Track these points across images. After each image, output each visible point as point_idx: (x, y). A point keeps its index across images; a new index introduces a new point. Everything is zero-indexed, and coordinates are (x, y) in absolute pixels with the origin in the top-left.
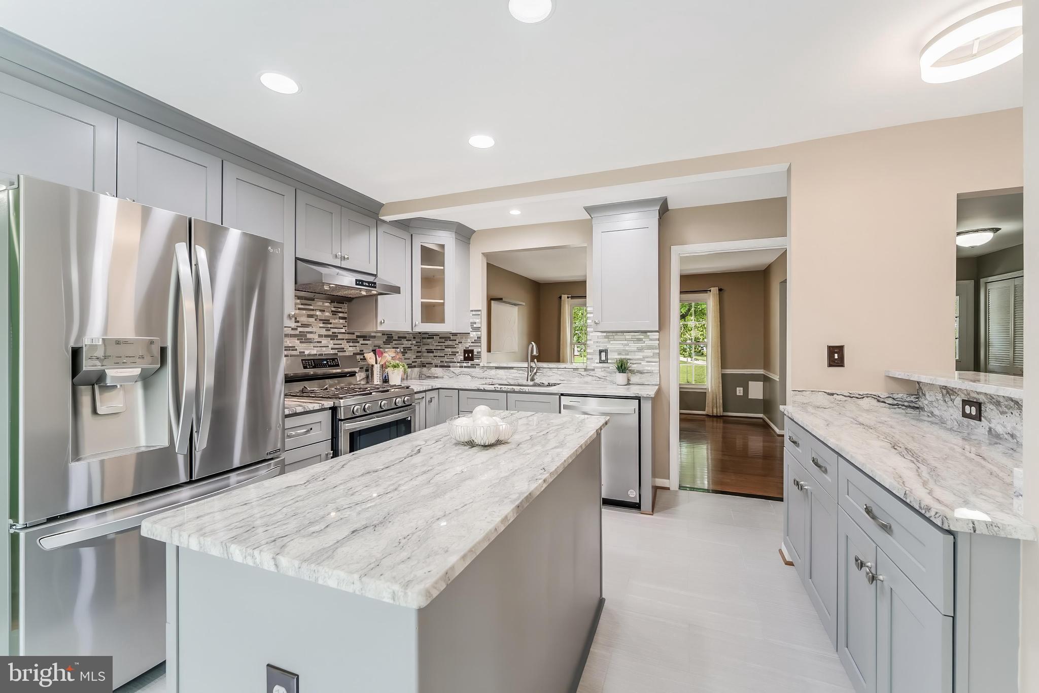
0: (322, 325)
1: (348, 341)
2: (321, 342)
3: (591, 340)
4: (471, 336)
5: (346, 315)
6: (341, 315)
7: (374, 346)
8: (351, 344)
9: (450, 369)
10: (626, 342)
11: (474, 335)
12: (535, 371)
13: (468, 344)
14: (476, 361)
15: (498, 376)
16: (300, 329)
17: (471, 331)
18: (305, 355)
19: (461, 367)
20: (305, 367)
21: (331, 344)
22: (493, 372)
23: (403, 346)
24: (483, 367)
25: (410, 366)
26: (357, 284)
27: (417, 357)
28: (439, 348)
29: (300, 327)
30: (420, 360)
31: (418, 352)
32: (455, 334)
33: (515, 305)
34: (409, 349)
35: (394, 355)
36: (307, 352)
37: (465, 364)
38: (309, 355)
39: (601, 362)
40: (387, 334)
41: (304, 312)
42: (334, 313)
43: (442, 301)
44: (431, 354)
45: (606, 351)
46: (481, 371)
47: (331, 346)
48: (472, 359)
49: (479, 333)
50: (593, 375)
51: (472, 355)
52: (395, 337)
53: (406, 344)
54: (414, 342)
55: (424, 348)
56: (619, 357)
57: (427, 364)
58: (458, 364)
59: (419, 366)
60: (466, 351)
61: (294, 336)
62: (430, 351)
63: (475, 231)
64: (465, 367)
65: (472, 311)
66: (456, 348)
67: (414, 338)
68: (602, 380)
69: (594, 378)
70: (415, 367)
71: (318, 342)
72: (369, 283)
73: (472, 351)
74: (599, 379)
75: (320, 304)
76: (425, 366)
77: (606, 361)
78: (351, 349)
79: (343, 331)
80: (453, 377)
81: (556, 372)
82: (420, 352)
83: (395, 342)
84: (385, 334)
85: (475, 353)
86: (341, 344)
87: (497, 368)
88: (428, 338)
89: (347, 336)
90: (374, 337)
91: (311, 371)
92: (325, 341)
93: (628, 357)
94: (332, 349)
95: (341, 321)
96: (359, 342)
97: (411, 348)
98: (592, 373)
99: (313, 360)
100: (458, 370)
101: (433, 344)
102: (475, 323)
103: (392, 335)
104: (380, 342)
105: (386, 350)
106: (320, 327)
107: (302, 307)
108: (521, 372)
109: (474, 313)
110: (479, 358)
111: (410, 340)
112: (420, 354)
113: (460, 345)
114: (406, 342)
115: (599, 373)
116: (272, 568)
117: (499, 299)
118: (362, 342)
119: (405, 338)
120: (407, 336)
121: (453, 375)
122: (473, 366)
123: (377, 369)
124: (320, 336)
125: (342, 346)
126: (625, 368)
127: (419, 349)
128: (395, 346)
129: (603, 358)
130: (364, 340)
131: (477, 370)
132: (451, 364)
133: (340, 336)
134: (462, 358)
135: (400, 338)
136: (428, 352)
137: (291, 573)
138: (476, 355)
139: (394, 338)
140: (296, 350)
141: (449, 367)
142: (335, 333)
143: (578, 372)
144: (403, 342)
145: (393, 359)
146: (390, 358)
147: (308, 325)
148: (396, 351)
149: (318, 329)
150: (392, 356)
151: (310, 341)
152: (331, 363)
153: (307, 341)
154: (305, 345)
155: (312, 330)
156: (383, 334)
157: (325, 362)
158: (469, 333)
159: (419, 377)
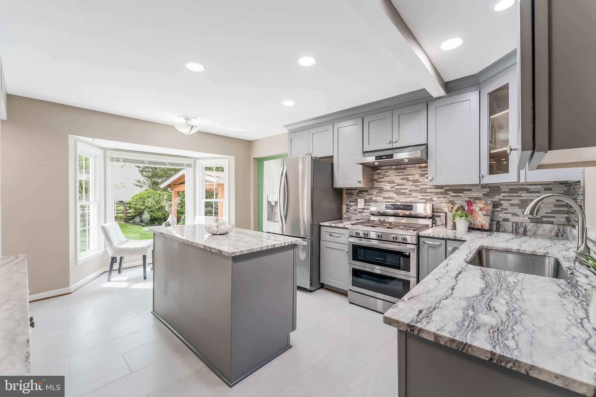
1: (436, 193)
2: (411, 194)
6: (426, 176)
11: (582, 183)
16: (396, 187)
20: (387, 209)
23: (521, 198)
29: (395, 186)
41: (399, 177)
53: (526, 196)
59: (561, 224)
70: (549, 222)
71: (408, 194)
72: (386, 156)
79: (431, 187)
83: (502, 194)
84: (486, 188)
86: (429, 196)
89: (437, 190)
90: (470, 190)
91: (390, 211)
92: (414, 194)
94: (420, 199)
96: (448, 194)
99: (394, 205)
106: (410, 185)
107: (396, 174)
111: (538, 192)
118: (451, 194)
124: (410, 191)
130: (454, 193)
133: (428, 191)
135: (514, 191)
139: (503, 190)
142: (423, 188)
144: (523, 195)
145: (481, 209)
146: (477, 209)
147: (403, 185)
148: (486, 202)
149: (409, 186)
150: (481, 207)
151: (404, 194)
152: (406, 207)
153: (401, 194)
154: (400, 196)
155: (405, 187)
156: (482, 188)
157: (401, 207)
158: (580, 181)
159: (556, 235)
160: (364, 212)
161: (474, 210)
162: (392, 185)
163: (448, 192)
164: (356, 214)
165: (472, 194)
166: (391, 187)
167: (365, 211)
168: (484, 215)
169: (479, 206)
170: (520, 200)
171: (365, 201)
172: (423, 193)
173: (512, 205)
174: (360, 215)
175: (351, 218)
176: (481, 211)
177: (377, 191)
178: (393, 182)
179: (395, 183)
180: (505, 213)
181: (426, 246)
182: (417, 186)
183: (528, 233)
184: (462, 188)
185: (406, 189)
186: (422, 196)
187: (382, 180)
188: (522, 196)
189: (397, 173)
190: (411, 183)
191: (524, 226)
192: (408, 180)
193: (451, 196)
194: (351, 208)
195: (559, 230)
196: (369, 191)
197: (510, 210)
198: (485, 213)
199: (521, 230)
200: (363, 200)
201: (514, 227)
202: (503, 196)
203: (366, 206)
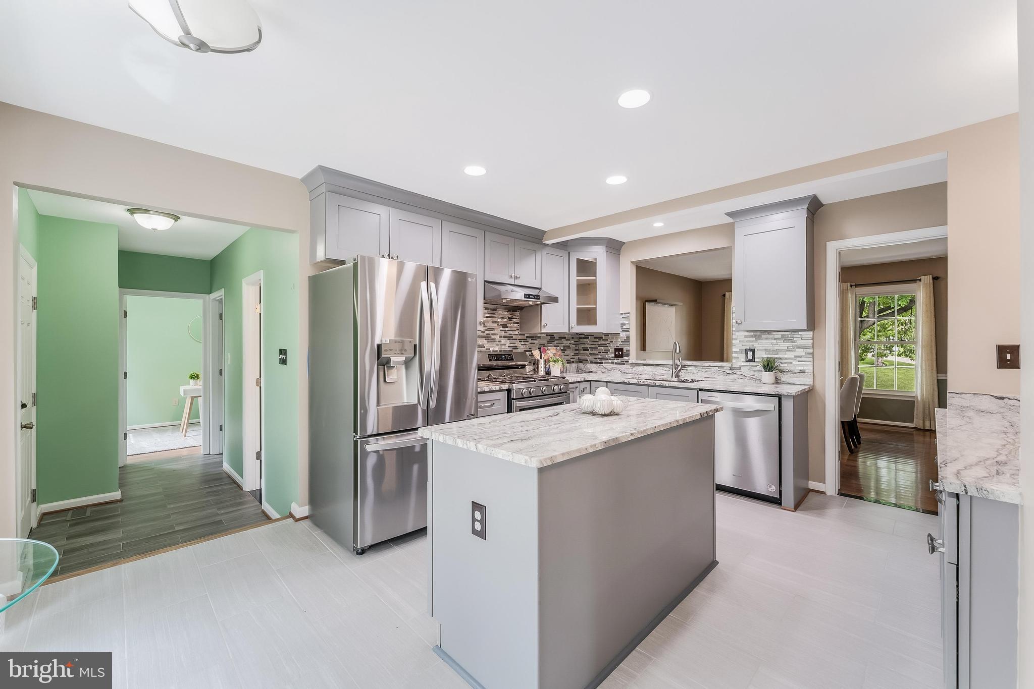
0: (501, 329)
1: (520, 340)
2: (501, 341)
3: (736, 339)
4: (621, 336)
5: (518, 321)
6: (515, 320)
7: (540, 345)
8: (523, 343)
9: (602, 365)
10: (775, 341)
11: (623, 335)
12: (679, 368)
13: (619, 344)
14: (626, 358)
15: (645, 372)
16: (487, 332)
17: (621, 332)
18: (490, 352)
19: (612, 363)
20: (490, 360)
21: (508, 343)
22: (641, 368)
23: (563, 345)
24: (632, 364)
25: (568, 361)
26: (525, 298)
27: (575, 354)
28: (594, 346)
29: (487, 330)
30: (577, 357)
31: (575, 350)
32: (607, 335)
33: (672, 305)
34: (569, 347)
35: (555, 352)
36: (491, 349)
37: (616, 361)
38: (493, 351)
39: (748, 360)
40: (550, 335)
41: (490, 319)
42: (510, 319)
43: (594, 306)
44: (587, 352)
45: (753, 351)
46: (630, 367)
47: (508, 345)
48: (622, 356)
49: (628, 333)
50: (739, 373)
51: (622, 353)
52: (556, 338)
53: (566, 343)
54: (572, 342)
55: (581, 347)
56: (766, 356)
57: (583, 360)
58: (610, 361)
59: (577, 362)
60: (616, 350)
61: (482, 337)
62: (586, 349)
63: (625, 243)
64: (616, 363)
65: (622, 314)
66: (607, 346)
67: (572, 338)
68: (749, 378)
69: (740, 377)
70: (573, 362)
71: (499, 341)
72: (534, 295)
73: (622, 350)
74: (745, 378)
75: (500, 312)
76: (582, 362)
77: (752, 360)
78: (522, 347)
79: (517, 333)
80: (605, 372)
81: (700, 369)
82: (578, 350)
83: (556, 342)
84: (548, 335)
85: (625, 351)
86: (515, 343)
87: (644, 365)
88: (584, 338)
89: (520, 337)
90: (539, 337)
91: (494, 363)
92: (503, 341)
93: (776, 356)
94: (508, 347)
95: (515, 325)
96: (528, 341)
98: (737, 371)
99: (496, 355)
100: (609, 366)
101: (588, 343)
102: (625, 325)
103: (554, 335)
104: (544, 342)
105: (549, 348)
107: (488, 315)
108: (667, 369)
109: (624, 315)
110: (628, 355)
111: (569, 340)
112: (577, 352)
113: (611, 344)
115: (745, 371)
116: (475, 450)
117: (655, 301)
118: (530, 341)
119: (565, 338)
120: (566, 336)
121: (606, 370)
122: (622, 363)
123: (541, 362)
124: (501, 337)
125: (516, 345)
126: (772, 367)
127: (577, 348)
128: (556, 345)
129: (750, 357)
130: (532, 340)
131: (626, 366)
132: (604, 361)
133: (514, 337)
134: (613, 355)
135: (561, 338)
136: (584, 350)
137: (483, 452)
138: (625, 353)
140: (484, 347)
141: (602, 363)
142: (511, 334)
143: (724, 370)
144: (563, 342)
146: (552, 355)
147: (493, 329)
149: (499, 331)
150: (554, 353)
151: (494, 340)
152: (507, 357)
153: (492, 340)
154: (490, 343)
155: (495, 332)
156: (547, 335)
157: (503, 357)
158: (619, 334)
159: (577, 371)
165: (541, 342)
169: (552, 352)
172: (509, 339)
173: (560, 350)
176: (554, 356)
182: (506, 332)
183: (567, 372)
185: (497, 334)
191: (566, 367)
192: (497, 323)
195: (577, 367)
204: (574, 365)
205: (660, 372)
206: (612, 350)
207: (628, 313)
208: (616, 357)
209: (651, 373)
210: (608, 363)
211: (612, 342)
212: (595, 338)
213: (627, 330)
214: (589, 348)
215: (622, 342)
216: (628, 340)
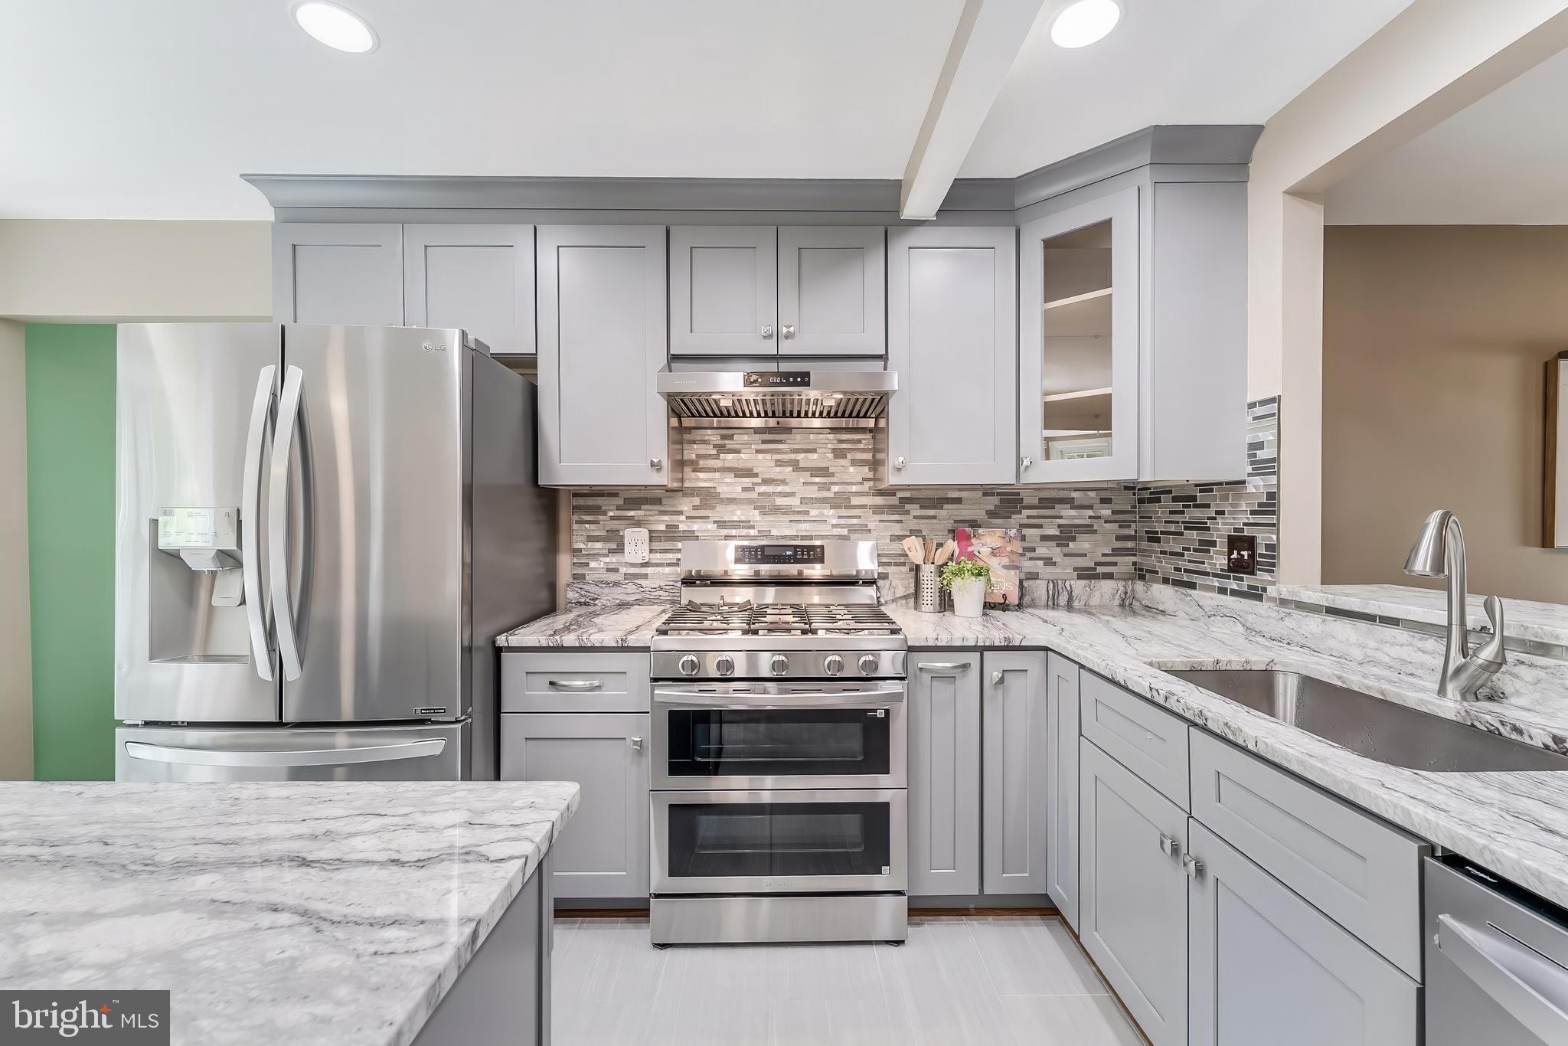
0: (809, 479)
1: (877, 509)
2: (807, 513)
4: (1251, 489)
5: (868, 457)
6: (854, 456)
7: (956, 521)
8: (884, 517)
9: (1190, 592)
11: (1258, 486)
12: (1490, 650)
13: (1237, 518)
14: (1262, 576)
15: (1331, 643)
16: (759, 489)
17: (1249, 475)
19: (1222, 591)
20: (738, 561)
21: (832, 516)
22: (1313, 624)
23: (1061, 521)
24: (1284, 602)
25: (1087, 574)
26: (750, 384)
27: (1116, 552)
28: (1172, 528)
29: (758, 484)
30: (1134, 559)
31: (1119, 538)
32: (1206, 488)
34: (1088, 529)
35: (999, 543)
37: (1233, 585)
38: (774, 538)
40: (999, 494)
41: (768, 456)
42: (837, 453)
43: (1105, 389)
44: (1155, 546)
46: (1274, 614)
47: (831, 520)
48: (1251, 568)
49: (1273, 479)
51: (1252, 556)
52: (1030, 499)
53: (1069, 515)
54: (1106, 512)
55: (1143, 529)
57: (1147, 571)
58: (1216, 582)
59: (1127, 578)
60: (1234, 542)
61: (749, 501)
62: (1153, 537)
63: (1261, 128)
64: (1235, 593)
65: (1252, 405)
66: (1208, 529)
70: (1109, 576)
71: (799, 512)
72: (783, 375)
73: (1250, 543)
75: (803, 437)
76: (1140, 579)
78: (883, 526)
79: (863, 489)
82: (1132, 539)
83: (1027, 512)
84: (992, 494)
85: (1261, 550)
86: (859, 517)
87: (1331, 611)
88: (1150, 500)
89: (877, 500)
90: (958, 501)
92: (816, 511)
94: (834, 526)
95: (856, 469)
96: (908, 512)
97: (1092, 526)
100: (1210, 599)
101: (1161, 517)
102: (1262, 446)
103: (1018, 494)
104: (977, 513)
105: (979, 531)
106: (804, 484)
109: (1260, 411)
110: (1271, 568)
111: (1090, 507)
112: (1124, 544)
113: (1220, 520)
114: (1073, 513)
118: (915, 510)
121: (1199, 613)
122: (1255, 594)
124: (803, 501)
125: (860, 521)
127: (1123, 532)
128: (1027, 522)
130: (921, 507)
131: (1261, 608)
132: (1197, 579)
133: (855, 501)
134: (1225, 561)
135: (1047, 503)
136: (1149, 540)
138: (1262, 556)
139: (1026, 502)
140: (753, 527)
141: (1192, 586)
142: (843, 494)
144: (1064, 513)
145: (994, 552)
146: (986, 551)
148: (1006, 533)
149: (800, 486)
150: (994, 545)
151: (786, 510)
152: (803, 555)
153: (777, 510)
154: (771, 518)
155: (787, 489)
156: (985, 494)
157: (788, 553)
158: (1243, 482)
159: (1122, 605)
160: (645, 576)
161: (977, 554)
162: (747, 481)
163: (908, 507)
164: (617, 584)
165: (963, 513)
166: (745, 489)
167: (649, 570)
168: (1005, 567)
169: (989, 543)
170: (1060, 526)
171: (653, 537)
172: (839, 507)
173: (1044, 538)
174: (631, 588)
175: (594, 599)
176: (995, 556)
177: (696, 501)
178: (748, 473)
179: (756, 475)
180: (1031, 559)
181: (926, 677)
182: (825, 487)
183: (1076, 604)
184: (941, 494)
185: (792, 494)
186: (839, 517)
187: (712, 463)
188: (1061, 517)
189: (764, 442)
190: (805, 477)
191: (1069, 588)
192: (796, 466)
193: (915, 517)
194: (593, 564)
195: (1126, 593)
196: (664, 501)
197: (1042, 550)
198: (1006, 561)
199: (1063, 599)
200: (643, 533)
201: (1051, 592)
202: (1028, 517)
203: (653, 556)
204: (1107, 586)
205: (1396, 652)
206: (1222, 545)
207: (1272, 400)
208: (1238, 568)
209: (1357, 654)
210: (1208, 588)
211: (1222, 513)
212: (1175, 499)
213: (1268, 467)
214: (1163, 533)
215: (1253, 513)
216: (1270, 505)
